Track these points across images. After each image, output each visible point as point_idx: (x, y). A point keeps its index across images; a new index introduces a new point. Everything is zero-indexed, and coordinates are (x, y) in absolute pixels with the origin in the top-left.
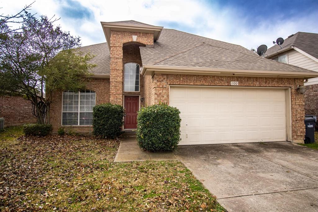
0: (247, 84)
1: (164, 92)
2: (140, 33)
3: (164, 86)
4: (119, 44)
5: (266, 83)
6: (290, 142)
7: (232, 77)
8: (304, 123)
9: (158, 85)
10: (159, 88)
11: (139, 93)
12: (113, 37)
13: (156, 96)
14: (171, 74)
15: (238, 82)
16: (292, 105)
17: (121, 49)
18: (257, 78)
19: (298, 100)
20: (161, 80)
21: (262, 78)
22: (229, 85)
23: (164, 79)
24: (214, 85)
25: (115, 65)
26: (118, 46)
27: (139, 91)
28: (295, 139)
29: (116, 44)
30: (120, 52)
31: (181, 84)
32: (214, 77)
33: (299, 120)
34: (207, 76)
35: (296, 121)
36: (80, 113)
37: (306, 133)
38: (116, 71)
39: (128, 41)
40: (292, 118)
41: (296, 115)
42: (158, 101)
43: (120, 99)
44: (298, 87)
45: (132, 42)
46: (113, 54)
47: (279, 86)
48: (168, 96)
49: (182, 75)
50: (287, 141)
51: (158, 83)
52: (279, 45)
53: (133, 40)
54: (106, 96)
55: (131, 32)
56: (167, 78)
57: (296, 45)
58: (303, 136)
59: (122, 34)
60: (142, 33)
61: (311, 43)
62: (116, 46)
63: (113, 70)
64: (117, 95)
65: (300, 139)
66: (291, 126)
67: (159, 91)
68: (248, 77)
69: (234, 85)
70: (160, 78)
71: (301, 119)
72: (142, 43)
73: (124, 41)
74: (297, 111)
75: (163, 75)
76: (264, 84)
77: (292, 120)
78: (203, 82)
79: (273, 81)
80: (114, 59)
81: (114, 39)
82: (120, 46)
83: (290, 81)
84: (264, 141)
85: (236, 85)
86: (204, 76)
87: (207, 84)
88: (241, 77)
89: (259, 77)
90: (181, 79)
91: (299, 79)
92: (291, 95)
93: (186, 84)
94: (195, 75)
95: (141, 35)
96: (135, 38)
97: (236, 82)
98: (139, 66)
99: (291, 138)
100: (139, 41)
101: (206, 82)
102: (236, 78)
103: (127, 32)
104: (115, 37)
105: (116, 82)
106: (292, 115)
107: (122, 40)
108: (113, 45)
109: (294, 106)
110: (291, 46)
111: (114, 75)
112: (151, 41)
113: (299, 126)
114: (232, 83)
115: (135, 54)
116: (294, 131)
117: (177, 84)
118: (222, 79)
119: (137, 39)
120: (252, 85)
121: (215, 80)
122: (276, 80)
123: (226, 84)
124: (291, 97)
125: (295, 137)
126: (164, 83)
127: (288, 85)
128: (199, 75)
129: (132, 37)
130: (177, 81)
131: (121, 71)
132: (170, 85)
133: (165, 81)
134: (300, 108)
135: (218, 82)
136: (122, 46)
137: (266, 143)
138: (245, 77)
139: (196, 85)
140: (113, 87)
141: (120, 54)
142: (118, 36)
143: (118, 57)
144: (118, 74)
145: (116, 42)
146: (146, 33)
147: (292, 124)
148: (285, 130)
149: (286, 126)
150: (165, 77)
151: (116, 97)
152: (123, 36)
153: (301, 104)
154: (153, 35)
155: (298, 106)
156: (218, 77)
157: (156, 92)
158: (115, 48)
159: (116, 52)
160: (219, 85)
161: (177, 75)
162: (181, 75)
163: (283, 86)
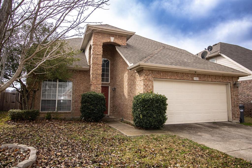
0: (204, 80)
1: (150, 83)
2: (116, 35)
3: (150, 79)
4: (100, 43)
5: (215, 79)
6: (231, 122)
7: (194, 74)
8: (239, 108)
9: (146, 78)
10: (146, 80)
11: (109, 83)
12: (95, 37)
13: (145, 86)
14: (155, 70)
15: (198, 78)
16: (231, 95)
17: (101, 47)
18: (210, 75)
19: (235, 92)
20: (148, 74)
21: (213, 75)
22: (193, 80)
23: (150, 73)
24: (183, 79)
25: (96, 60)
26: (98, 44)
27: (109, 82)
28: (234, 119)
29: (97, 43)
30: (100, 50)
31: (161, 78)
32: (183, 73)
33: (236, 106)
34: (178, 73)
35: (234, 106)
36: (58, 100)
37: (241, 115)
38: (96, 65)
39: (107, 41)
40: (232, 104)
41: (234, 103)
42: (146, 90)
43: (99, 88)
44: (235, 83)
45: (110, 42)
46: (95, 51)
47: (223, 81)
48: (153, 87)
49: (163, 71)
50: (229, 121)
51: (146, 77)
52: (209, 51)
53: (111, 41)
54: (82, 86)
55: (109, 34)
56: (152, 73)
57: (222, 52)
58: (239, 118)
59: (102, 35)
60: (118, 36)
61: (230, 51)
62: (97, 44)
63: (94, 64)
64: (97, 85)
65: (237, 120)
66: (231, 110)
67: (146, 83)
68: (205, 75)
69: (196, 80)
70: (147, 73)
71: (237, 105)
72: (118, 43)
73: (104, 41)
74: (234, 99)
75: (149, 70)
76: (214, 80)
77: (232, 106)
78: (176, 77)
79: (219, 78)
80: (95, 55)
81: (96, 39)
82: (100, 44)
83: (230, 78)
84: (216, 121)
85: (197, 80)
86: (176, 72)
87: (179, 79)
88: (200, 74)
89: (211, 75)
90: (161, 74)
91: (235, 77)
92: (231, 88)
93: (164, 78)
94: (171, 72)
95: (117, 37)
96: (112, 39)
97: (197, 78)
98: (109, 61)
99: (232, 119)
100: (116, 42)
101: (178, 77)
102: (197, 75)
103: (106, 33)
104: (96, 37)
105: (97, 74)
106: (232, 103)
107: (103, 40)
108: (95, 43)
109: (232, 96)
110: (219, 53)
111: (95, 69)
112: (125, 42)
113: (236, 111)
114: (195, 78)
115: (106, 51)
116: (233, 114)
117: (159, 78)
118: (188, 75)
119: (114, 40)
120: (207, 80)
121: (183, 76)
122: (221, 77)
123: (191, 79)
124: (231, 90)
125: (234, 118)
126: (150, 77)
127: (229, 81)
128: (173, 72)
129: (110, 38)
130: (159, 75)
131: (100, 65)
132: (154, 78)
133: (150, 75)
134: (236, 97)
135: (185, 77)
136: (102, 45)
137: (217, 123)
138: (203, 74)
139: (171, 79)
140: (94, 78)
141: (100, 51)
142: (99, 37)
143: (98, 54)
144: (98, 67)
145: (97, 41)
146: (121, 36)
147: (232, 109)
148: (227, 113)
149: (228, 111)
150: (151, 72)
151: (96, 87)
152: (103, 37)
153: (237, 95)
154: (126, 38)
155: (235, 96)
156: (185, 73)
157: (144, 83)
158: (96, 46)
159: (97, 49)
160: (186, 79)
161: (159, 71)
162: (161, 71)
163: (226, 82)
